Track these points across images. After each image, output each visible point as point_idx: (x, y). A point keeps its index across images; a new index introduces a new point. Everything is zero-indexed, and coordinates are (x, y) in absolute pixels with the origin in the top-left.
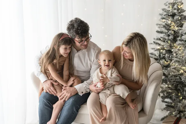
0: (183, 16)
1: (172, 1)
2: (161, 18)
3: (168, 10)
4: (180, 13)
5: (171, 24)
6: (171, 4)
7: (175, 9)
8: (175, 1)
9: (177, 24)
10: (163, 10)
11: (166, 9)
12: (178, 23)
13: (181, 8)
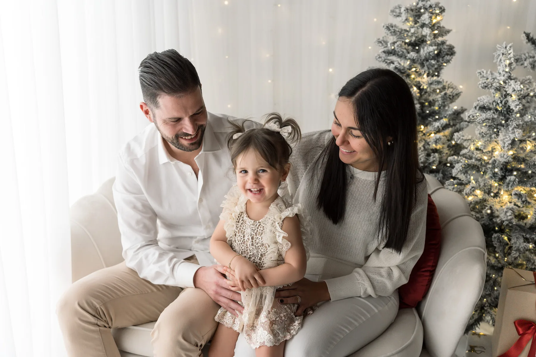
0: (445, 47)
1: (414, 4)
2: (384, 52)
3: (402, 30)
4: (435, 36)
5: (410, 69)
6: (412, 10)
7: (423, 26)
8: (424, 3)
9: (429, 68)
10: (388, 28)
11: (395, 26)
12: (433, 66)
13: (438, 23)
